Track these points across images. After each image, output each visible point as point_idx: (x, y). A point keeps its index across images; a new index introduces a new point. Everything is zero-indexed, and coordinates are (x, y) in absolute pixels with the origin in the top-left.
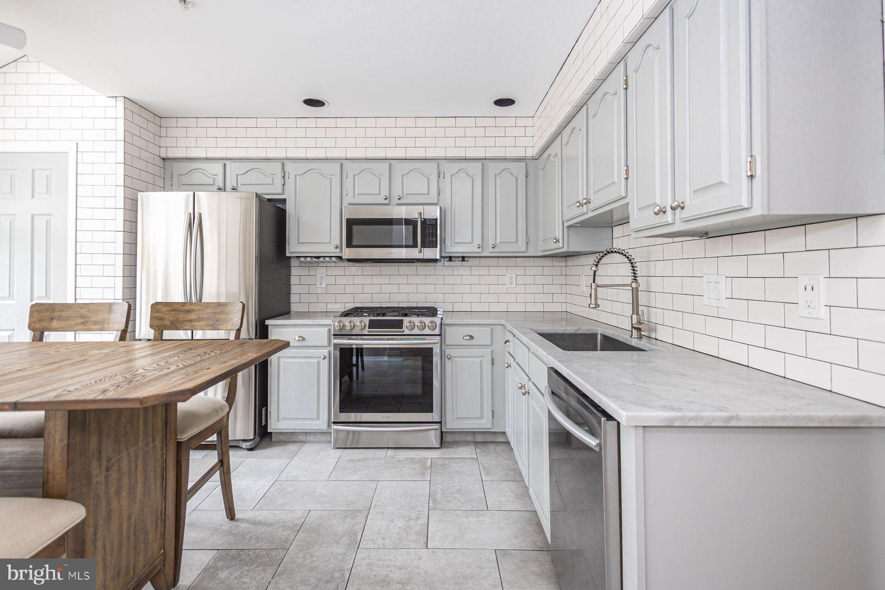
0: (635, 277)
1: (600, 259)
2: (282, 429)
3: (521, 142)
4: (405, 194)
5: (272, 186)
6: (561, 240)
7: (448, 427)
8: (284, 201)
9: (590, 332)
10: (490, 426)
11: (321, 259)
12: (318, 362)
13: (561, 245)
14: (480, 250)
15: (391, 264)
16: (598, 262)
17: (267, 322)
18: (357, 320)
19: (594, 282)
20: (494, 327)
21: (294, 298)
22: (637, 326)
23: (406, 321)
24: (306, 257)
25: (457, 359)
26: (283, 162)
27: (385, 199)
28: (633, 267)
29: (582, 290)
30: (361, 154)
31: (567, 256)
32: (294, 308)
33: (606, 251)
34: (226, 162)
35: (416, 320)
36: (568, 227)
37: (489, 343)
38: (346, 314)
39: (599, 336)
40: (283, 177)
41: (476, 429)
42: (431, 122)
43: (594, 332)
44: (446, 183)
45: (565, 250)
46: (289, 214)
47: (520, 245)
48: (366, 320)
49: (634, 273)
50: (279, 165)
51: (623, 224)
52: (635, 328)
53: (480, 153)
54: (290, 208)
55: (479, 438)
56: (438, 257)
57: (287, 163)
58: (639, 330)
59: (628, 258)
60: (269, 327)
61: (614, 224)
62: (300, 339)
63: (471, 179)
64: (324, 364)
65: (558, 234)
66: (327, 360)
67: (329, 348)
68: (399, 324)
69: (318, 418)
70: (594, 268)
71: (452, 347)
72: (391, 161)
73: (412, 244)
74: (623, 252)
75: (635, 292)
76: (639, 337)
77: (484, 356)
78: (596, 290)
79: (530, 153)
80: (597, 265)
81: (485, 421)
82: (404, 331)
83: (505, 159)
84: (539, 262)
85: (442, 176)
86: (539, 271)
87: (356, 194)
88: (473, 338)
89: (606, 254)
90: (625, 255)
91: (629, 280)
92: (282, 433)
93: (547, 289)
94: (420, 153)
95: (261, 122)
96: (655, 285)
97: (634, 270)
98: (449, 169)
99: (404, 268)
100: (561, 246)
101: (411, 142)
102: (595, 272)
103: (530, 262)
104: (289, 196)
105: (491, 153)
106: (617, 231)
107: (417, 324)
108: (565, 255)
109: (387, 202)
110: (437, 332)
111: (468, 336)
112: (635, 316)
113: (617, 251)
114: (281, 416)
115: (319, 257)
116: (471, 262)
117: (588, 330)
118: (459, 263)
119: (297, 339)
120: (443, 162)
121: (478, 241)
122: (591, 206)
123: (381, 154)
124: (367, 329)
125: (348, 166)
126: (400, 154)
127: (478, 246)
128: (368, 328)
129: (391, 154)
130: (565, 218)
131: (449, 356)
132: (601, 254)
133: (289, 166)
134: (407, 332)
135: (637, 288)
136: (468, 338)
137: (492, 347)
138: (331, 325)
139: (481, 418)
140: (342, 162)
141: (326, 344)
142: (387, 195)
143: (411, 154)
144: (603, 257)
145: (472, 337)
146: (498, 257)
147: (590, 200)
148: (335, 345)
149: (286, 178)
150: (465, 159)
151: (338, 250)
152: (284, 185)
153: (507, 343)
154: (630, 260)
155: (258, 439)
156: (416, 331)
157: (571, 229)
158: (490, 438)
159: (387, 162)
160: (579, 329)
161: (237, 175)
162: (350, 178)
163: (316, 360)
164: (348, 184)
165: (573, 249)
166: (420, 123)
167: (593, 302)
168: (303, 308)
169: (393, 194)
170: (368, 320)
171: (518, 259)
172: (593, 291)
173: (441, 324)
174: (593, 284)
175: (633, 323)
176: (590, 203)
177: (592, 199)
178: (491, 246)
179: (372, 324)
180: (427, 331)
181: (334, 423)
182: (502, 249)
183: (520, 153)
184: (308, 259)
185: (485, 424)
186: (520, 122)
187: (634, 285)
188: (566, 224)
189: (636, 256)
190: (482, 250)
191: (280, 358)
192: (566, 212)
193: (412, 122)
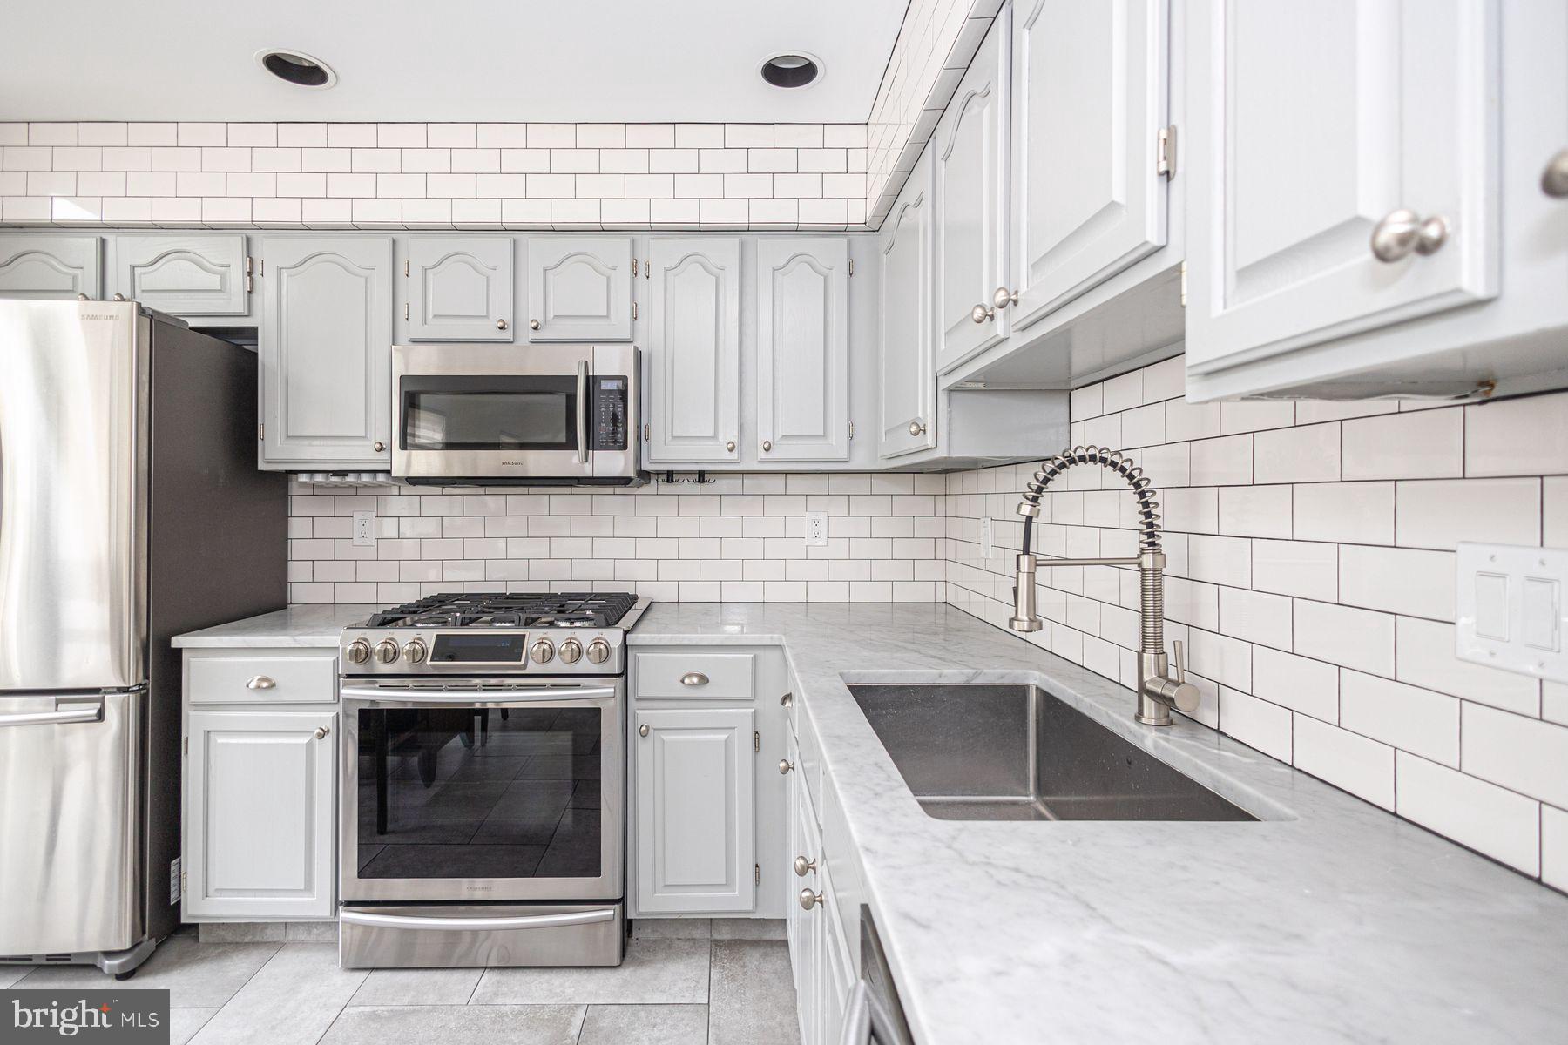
0: (1151, 535)
1: (1046, 481)
2: (218, 918)
3: (836, 186)
4: (551, 315)
5: (221, 295)
6: (930, 429)
7: (642, 909)
8: (252, 333)
9: (1007, 682)
10: (749, 907)
11: (350, 478)
12: (310, 745)
13: (929, 440)
14: (734, 456)
15: (532, 490)
16: (1040, 490)
17: (177, 642)
18: (403, 637)
19: (1026, 551)
20: (760, 652)
21: (296, 572)
22: (1159, 690)
23: (533, 637)
24: (312, 472)
25: (667, 737)
26: (249, 234)
27: (501, 328)
28: (1146, 504)
29: (983, 555)
30: (438, 214)
31: (949, 469)
32: (300, 593)
33: (1063, 456)
34: (104, 236)
35: (559, 636)
36: (952, 390)
37: (748, 694)
38: (386, 621)
39: (1033, 697)
40: (250, 274)
41: (715, 913)
42: (614, 135)
43: (1019, 682)
44: (652, 292)
45: (941, 453)
46: (263, 365)
47: (834, 443)
48: (429, 636)
49: (1150, 525)
50: (237, 242)
51: (1103, 381)
52: (1151, 694)
53: (734, 215)
54: (266, 350)
55: (725, 934)
56: (632, 474)
57: (258, 238)
58: (1166, 702)
59: (1131, 477)
60: (185, 655)
61: (1075, 384)
62: (265, 685)
63: (714, 278)
64: (325, 748)
65: (925, 412)
66: (329, 740)
67: (335, 708)
68: (512, 647)
69: (309, 887)
70: (1026, 509)
71: (655, 704)
72: (517, 235)
73: (564, 440)
74: (1116, 458)
75: (1152, 584)
76: (1164, 721)
77: (734, 728)
78: (1031, 575)
79: (860, 213)
80: (1035, 500)
81: (737, 893)
82: (524, 667)
83: (797, 230)
84: (881, 484)
85: (642, 272)
86: (882, 506)
87: (430, 316)
88: (708, 681)
89: (1062, 466)
90: (1123, 470)
91: (1131, 544)
92: (219, 925)
93: (901, 548)
94: (585, 214)
95: (188, 134)
96: (1215, 559)
97: (1148, 515)
98: (661, 252)
99: (559, 501)
100: (930, 442)
101: (564, 186)
102: (1029, 520)
103: (863, 484)
104: (263, 319)
105: (764, 214)
106: (1085, 403)
107: (560, 645)
108: (941, 467)
109: (506, 335)
110: (614, 666)
111: (697, 675)
112: (1149, 657)
113: (1098, 455)
114: (215, 883)
115: (343, 474)
116: (722, 484)
117: (1002, 677)
118: (687, 487)
119: (252, 685)
120: (646, 237)
121: (730, 434)
122: (1021, 313)
123: (487, 214)
124: (428, 662)
125: (408, 243)
126: (537, 214)
127: (731, 445)
128: (431, 660)
129: (517, 214)
130: (942, 366)
131: (644, 728)
132: (1049, 466)
133: (266, 248)
134: (533, 668)
135: (1157, 573)
136: (695, 680)
137: (756, 704)
138: (338, 648)
139: (728, 884)
140: (395, 234)
141: (330, 697)
142: (508, 318)
143: (565, 214)
144: (1053, 473)
145: (704, 680)
146: (786, 473)
147: (1016, 293)
148: (348, 701)
149: (256, 275)
150: (700, 230)
151: (384, 455)
152: (250, 292)
153: (788, 704)
154: (1137, 485)
155: (149, 944)
156: (557, 666)
157: (957, 396)
158: (752, 934)
159: (505, 238)
160: (976, 675)
161: (133, 268)
162: (415, 273)
163: (304, 740)
164: (410, 291)
165: (964, 449)
166: (587, 135)
167: (1023, 615)
168: (322, 595)
169: (521, 316)
170: (435, 636)
171: (834, 479)
172: (1023, 578)
173: (625, 647)
174: (1024, 559)
175: (1146, 678)
176: (1016, 302)
177: (1023, 288)
178: (761, 445)
179: (445, 649)
180: (585, 665)
181: (349, 904)
182: (786, 453)
183: (832, 214)
184: (319, 478)
185: (735, 899)
186: (835, 136)
187: (1148, 561)
188: (945, 383)
189: (1154, 469)
190: (740, 453)
191: (212, 735)
192: (943, 347)
193: (565, 136)
